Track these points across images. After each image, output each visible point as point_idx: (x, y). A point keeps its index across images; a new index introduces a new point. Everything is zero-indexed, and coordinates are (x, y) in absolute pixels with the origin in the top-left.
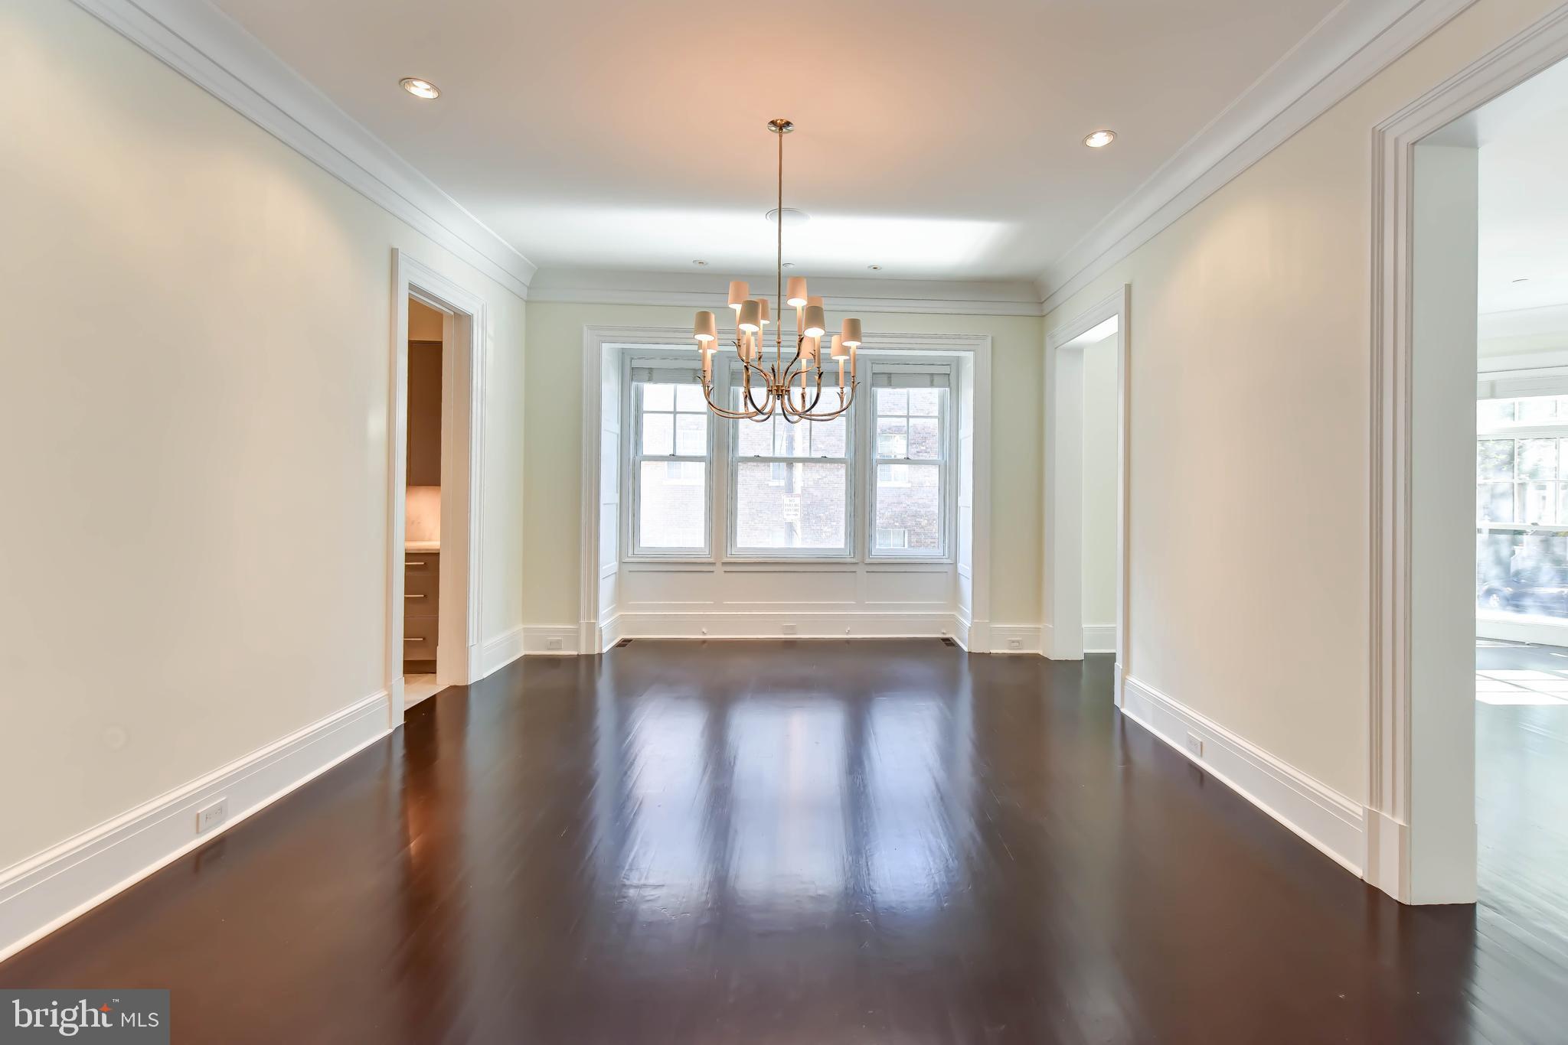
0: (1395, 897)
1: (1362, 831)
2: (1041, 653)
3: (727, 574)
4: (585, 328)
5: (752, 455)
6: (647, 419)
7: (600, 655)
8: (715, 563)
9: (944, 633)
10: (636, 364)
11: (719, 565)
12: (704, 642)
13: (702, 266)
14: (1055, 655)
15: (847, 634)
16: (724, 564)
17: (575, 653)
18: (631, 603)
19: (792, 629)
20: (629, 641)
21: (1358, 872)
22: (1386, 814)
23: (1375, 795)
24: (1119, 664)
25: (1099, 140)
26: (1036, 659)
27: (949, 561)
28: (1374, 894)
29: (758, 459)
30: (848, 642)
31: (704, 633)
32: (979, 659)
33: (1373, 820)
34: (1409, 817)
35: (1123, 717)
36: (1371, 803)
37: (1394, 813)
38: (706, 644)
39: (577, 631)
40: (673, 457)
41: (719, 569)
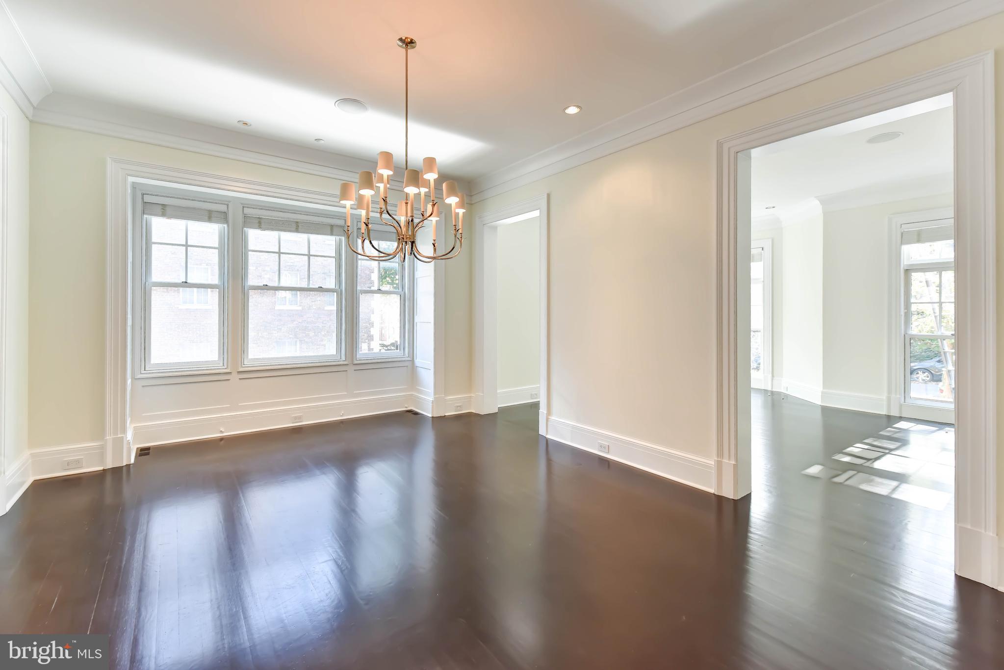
0: (731, 497)
1: (714, 472)
2: (474, 411)
3: (242, 381)
4: (109, 160)
5: (261, 284)
6: (154, 248)
7: (128, 466)
8: (230, 373)
9: (406, 407)
10: (147, 199)
11: (235, 374)
12: (222, 439)
13: (245, 127)
14: (485, 410)
15: (342, 416)
16: (239, 372)
17: (101, 468)
18: (144, 415)
19: (299, 418)
20: (148, 449)
21: (712, 491)
22: (725, 461)
23: (720, 453)
24: (543, 410)
25: (572, 110)
26: (470, 415)
27: (409, 359)
28: (720, 499)
29: (266, 287)
30: (342, 422)
31: (221, 432)
32: (438, 421)
33: (719, 465)
34: (737, 460)
35: (547, 440)
36: (718, 457)
37: (729, 459)
38: (222, 442)
39: (103, 448)
40: (185, 284)
41: (235, 377)
